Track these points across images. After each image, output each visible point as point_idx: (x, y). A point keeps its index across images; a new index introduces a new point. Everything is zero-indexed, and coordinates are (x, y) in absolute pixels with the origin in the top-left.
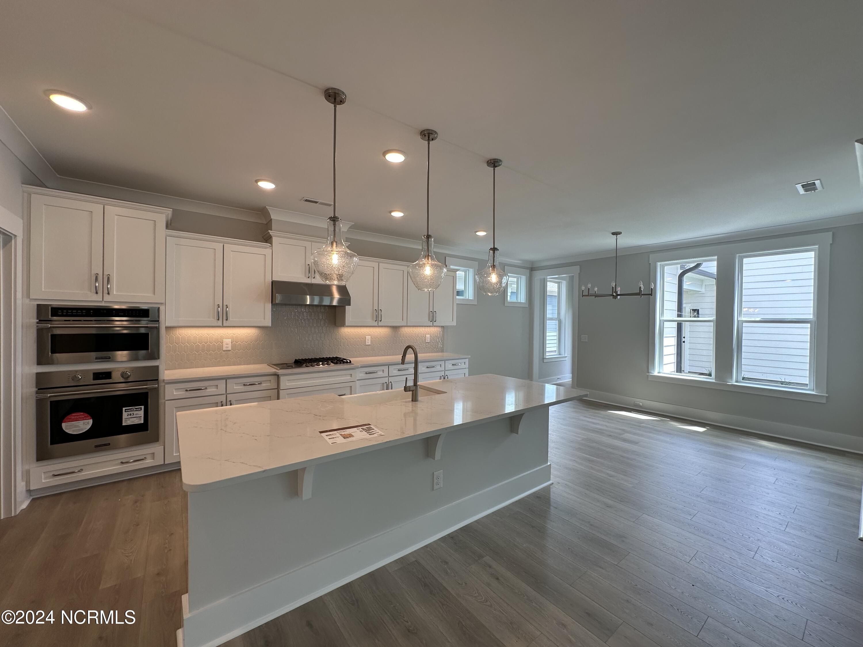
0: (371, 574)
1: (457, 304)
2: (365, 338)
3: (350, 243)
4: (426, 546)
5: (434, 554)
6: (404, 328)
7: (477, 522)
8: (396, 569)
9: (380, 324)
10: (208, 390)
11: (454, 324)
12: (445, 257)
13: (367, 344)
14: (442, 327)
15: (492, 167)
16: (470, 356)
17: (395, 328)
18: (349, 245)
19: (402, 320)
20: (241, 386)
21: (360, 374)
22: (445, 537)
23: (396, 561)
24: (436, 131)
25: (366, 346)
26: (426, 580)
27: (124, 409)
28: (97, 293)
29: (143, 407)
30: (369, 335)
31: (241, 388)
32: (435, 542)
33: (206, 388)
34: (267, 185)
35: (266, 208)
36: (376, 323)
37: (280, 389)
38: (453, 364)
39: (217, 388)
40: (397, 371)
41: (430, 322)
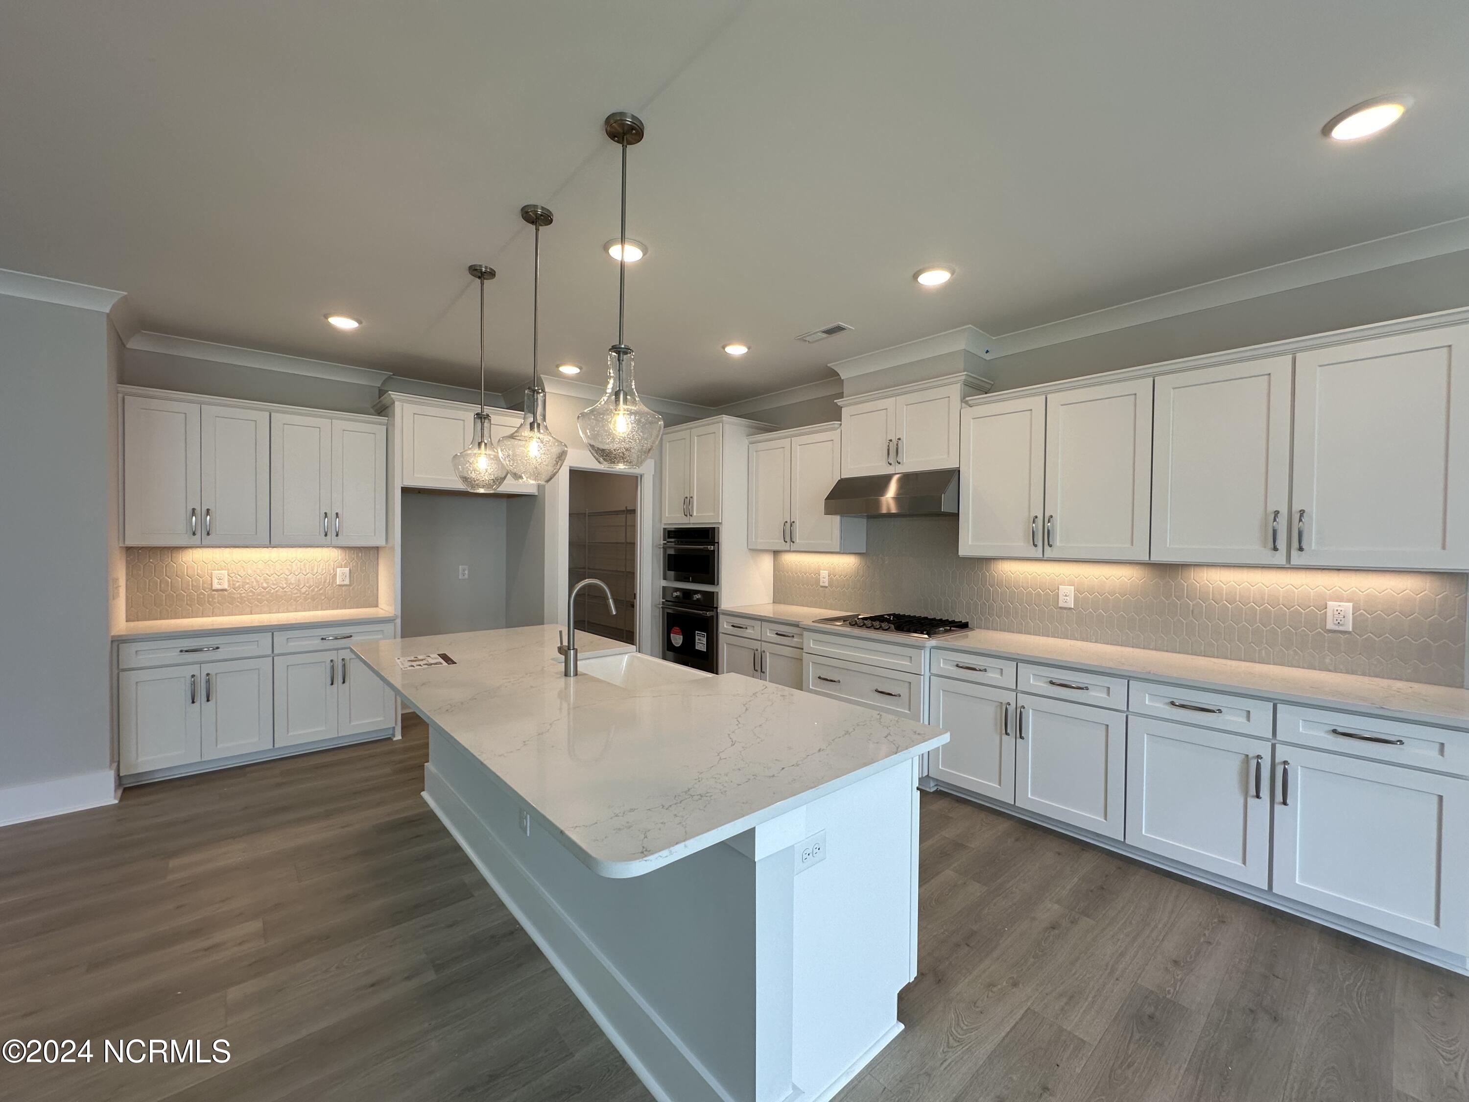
2: (1058, 590)
6: (1205, 570)
9: (1049, 553)
10: (747, 630)
21: (939, 663)
25: (1061, 611)
27: (697, 632)
28: (686, 515)
30: (1071, 583)
31: (772, 637)
33: (747, 628)
34: (736, 350)
35: (829, 367)
36: (1037, 551)
37: (804, 651)
38: (1335, 728)
39: (754, 630)
40: (1046, 683)
41: (1270, 553)
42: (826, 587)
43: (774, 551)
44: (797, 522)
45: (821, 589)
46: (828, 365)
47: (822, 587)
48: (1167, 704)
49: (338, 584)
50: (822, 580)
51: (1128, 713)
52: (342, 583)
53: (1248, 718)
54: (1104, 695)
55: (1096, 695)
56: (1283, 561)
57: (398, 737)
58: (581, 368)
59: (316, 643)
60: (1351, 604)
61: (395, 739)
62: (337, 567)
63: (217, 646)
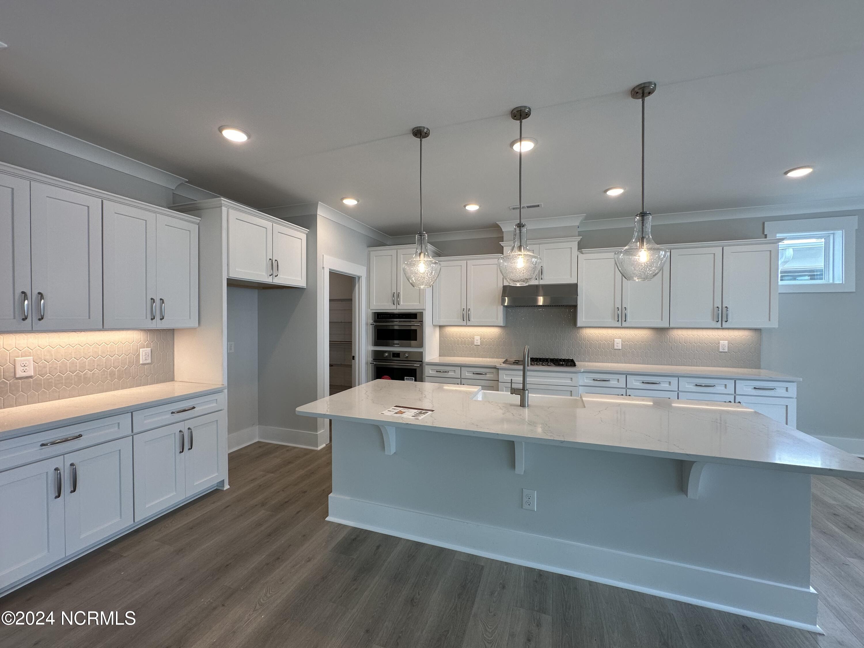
0: (442, 550)
1: (779, 293)
2: (614, 341)
3: (581, 237)
4: (507, 563)
5: (504, 574)
6: (676, 330)
7: (591, 583)
8: (461, 559)
9: (624, 324)
10: (449, 373)
11: (774, 324)
12: (764, 224)
13: (616, 347)
14: (756, 330)
15: (639, 98)
16: (801, 379)
17: (661, 330)
18: (581, 240)
19: (660, 320)
20: (471, 374)
21: (584, 380)
22: (535, 570)
23: (469, 555)
24: (525, 106)
25: (615, 350)
26: (469, 584)
27: (405, 377)
28: (394, 304)
29: (414, 378)
30: (620, 338)
31: (470, 375)
32: (520, 567)
33: (448, 372)
34: (472, 208)
35: (497, 224)
36: (619, 323)
37: (499, 381)
38: (754, 387)
39: (455, 373)
40: (640, 383)
41: (715, 323)
42: (479, 345)
43: (439, 326)
44: (472, 310)
45: (475, 346)
46: (497, 223)
47: (475, 345)
48: (694, 386)
49: (141, 363)
50: (475, 341)
51: (678, 392)
52: (145, 362)
53: (726, 387)
54: (668, 385)
55: (664, 386)
56: (720, 326)
57: (227, 487)
58: (358, 201)
59: (168, 418)
60: (727, 342)
61: (225, 489)
62: (140, 348)
63: (79, 434)
